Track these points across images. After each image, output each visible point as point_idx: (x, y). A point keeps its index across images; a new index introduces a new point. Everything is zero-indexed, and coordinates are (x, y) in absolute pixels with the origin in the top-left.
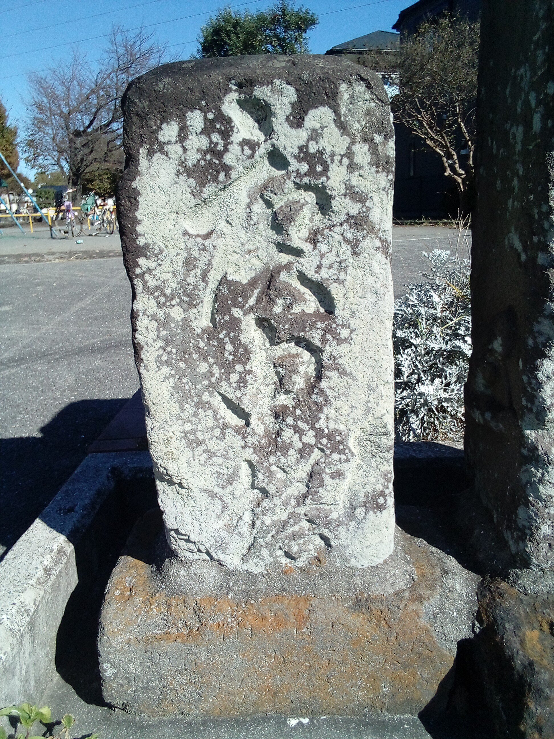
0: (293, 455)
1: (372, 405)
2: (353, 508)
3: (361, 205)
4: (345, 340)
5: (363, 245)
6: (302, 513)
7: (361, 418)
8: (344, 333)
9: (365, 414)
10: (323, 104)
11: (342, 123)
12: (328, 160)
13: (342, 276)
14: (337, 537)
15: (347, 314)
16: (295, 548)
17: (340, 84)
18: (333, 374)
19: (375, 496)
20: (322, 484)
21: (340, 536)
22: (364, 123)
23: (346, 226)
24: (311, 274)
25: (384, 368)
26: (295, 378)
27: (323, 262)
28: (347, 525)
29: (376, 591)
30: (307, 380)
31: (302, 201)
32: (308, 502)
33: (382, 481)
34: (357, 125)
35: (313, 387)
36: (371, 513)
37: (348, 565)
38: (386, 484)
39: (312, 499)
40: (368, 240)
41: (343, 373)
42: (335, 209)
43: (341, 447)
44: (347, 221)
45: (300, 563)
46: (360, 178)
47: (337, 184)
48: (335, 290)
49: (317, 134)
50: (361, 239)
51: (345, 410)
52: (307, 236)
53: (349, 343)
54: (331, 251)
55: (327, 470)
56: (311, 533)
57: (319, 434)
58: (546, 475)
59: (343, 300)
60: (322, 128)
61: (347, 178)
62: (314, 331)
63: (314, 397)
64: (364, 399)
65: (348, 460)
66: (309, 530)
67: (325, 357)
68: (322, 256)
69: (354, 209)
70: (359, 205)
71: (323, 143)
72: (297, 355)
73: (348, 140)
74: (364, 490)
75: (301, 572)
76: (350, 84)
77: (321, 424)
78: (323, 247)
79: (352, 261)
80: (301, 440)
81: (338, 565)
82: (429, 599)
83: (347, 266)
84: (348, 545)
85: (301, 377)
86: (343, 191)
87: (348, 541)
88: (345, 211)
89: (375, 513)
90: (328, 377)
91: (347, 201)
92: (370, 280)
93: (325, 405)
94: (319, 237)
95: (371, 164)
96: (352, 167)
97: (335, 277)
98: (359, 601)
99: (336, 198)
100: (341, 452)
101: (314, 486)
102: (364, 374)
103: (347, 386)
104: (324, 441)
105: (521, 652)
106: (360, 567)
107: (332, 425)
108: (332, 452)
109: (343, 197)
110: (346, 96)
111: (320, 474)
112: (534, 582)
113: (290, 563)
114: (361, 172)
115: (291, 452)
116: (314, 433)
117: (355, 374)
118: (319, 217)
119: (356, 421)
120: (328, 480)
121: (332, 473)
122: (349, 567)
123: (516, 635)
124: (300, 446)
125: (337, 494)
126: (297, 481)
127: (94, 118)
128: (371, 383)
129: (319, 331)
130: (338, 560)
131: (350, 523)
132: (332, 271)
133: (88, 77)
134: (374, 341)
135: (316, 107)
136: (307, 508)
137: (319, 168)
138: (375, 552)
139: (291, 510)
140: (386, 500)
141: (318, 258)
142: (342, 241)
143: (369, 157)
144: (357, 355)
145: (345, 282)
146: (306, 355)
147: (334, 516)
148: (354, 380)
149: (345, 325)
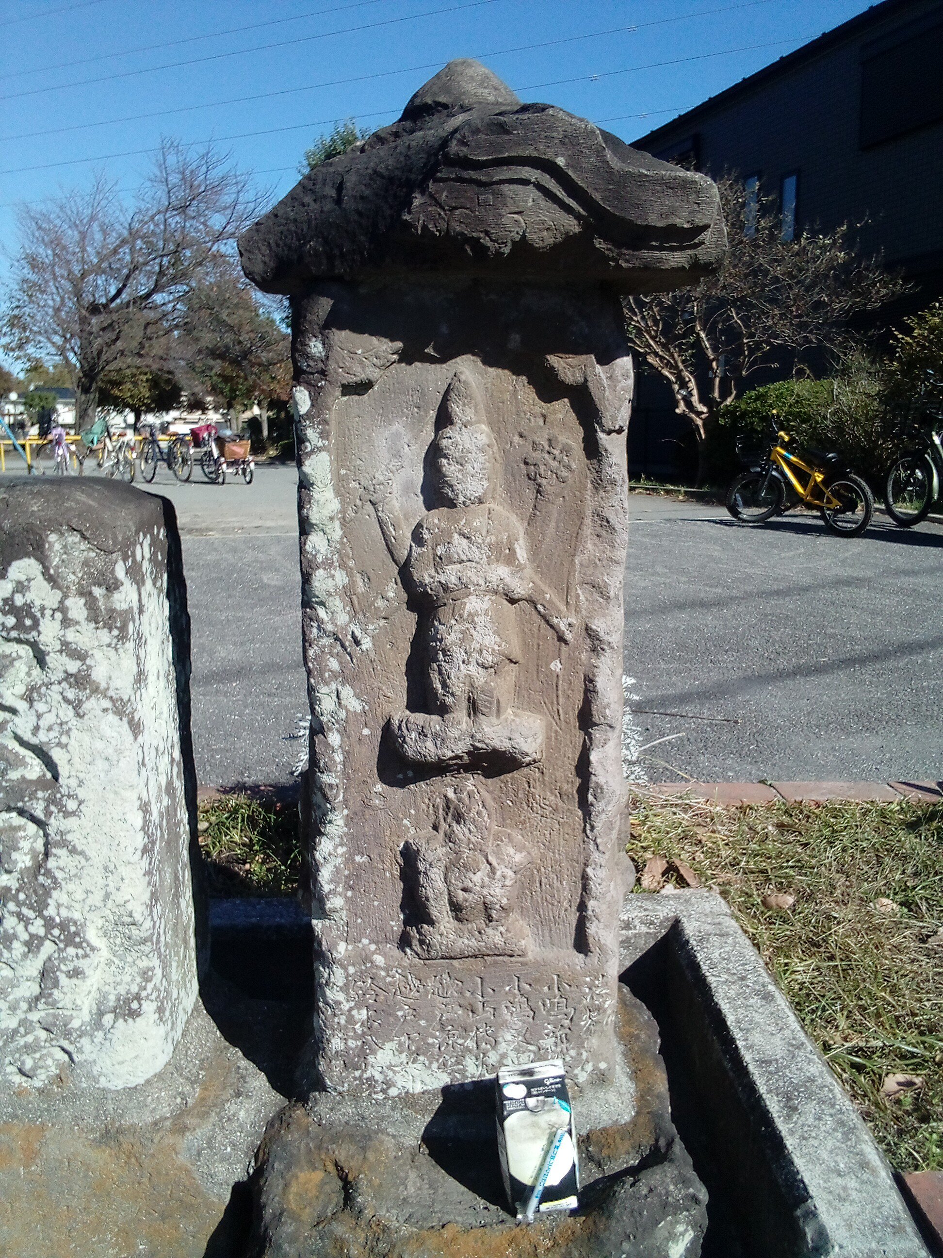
0: (18, 948)
1: (110, 889)
2: (101, 1014)
3: (80, 663)
4: (73, 813)
5: (87, 706)
6: (36, 1019)
7: (98, 904)
8: (71, 805)
9: (104, 901)
10: (28, 555)
11: (51, 576)
12: (38, 614)
13: (64, 739)
14: (80, 1050)
15: (73, 782)
16: (29, 1064)
17: (48, 536)
18: (62, 852)
19: (129, 999)
20: (56, 984)
21: (84, 1049)
22: (80, 575)
23: (64, 685)
24: (27, 736)
25: (122, 846)
26: (15, 855)
27: (41, 723)
28: (91, 1036)
29: (132, 1119)
30: (34, 857)
31: (14, 655)
32: (40, 1006)
33: (139, 980)
34: (72, 577)
35: (40, 866)
36: (121, 1021)
37: (97, 1086)
38: (144, 984)
39: (45, 1003)
40: (93, 700)
41: (73, 851)
42: (50, 665)
43: (77, 940)
44: (65, 679)
45: (38, 1083)
46: (78, 634)
47: (51, 640)
48: (57, 755)
49: (23, 587)
50: (84, 699)
51: (79, 895)
52: (23, 692)
53: (79, 817)
54: (50, 711)
55: (63, 967)
56: (47, 1044)
57: (49, 923)
58: (332, 976)
59: (67, 767)
60: (29, 580)
61: (62, 633)
62: (34, 802)
63: (41, 879)
64: (101, 882)
65: (86, 956)
66: (46, 1041)
67: (51, 831)
68: (39, 716)
69: (73, 666)
70: (79, 663)
71: (30, 596)
72: (19, 828)
73: (58, 594)
74: (116, 992)
75: (40, 1094)
76: (62, 534)
77: (51, 911)
78: (40, 707)
79: (75, 723)
80: (27, 930)
81: (84, 1085)
82: (195, 1129)
83: (70, 729)
84: (95, 1061)
85: (25, 854)
86: (58, 647)
87: (94, 1056)
88: (62, 669)
89: (126, 1021)
90: (55, 856)
91: (64, 659)
92: (99, 745)
93: (55, 889)
94: (35, 695)
95: (89, 619)
96: (66, 622)
97: (57, 740)
98: (107, 1131)
99: (51, 654)
100: (78, 946)
101: (46, 988)
102: (99, 852)
103: (79, 867)
104: (56, 932)
105: (277, 1199)
106: (114, 1088)
107: (64, 913)
108: (66, 946)
109: (58, 654)
110: (57, 547)
111: (54, 973)
112: (332, 1109)
113: (26, 1082)
114: (78, 627)
115: (16, 945)
116: (42, 922)
117: (87, 853)
118: (36, 671)
119: (93, 908)
120: (63, 979)
121: (69, 972)
122: (98, 1089)
123: (282, 1177)
124: (26, 937)
125: (77, 997)
126: (27, 980)
127: (124, 286)
128: (109, 864)
129: (41, 802)
130: (83, 1079)
131: (96, 1033)
132: (52, 734)
133: (117, 218)
134: (108, 815)
135: (21, 558)
136: (43, 1014)
137: (28, 622)
138: (131, 1069)
139: (23, 1016)
140: (140, 1005)
141: (35, 719)
142: (62, 702)
143: (86, 613)
144: (88, 830)
145: (69, 747)
146: (32, 828)
147: (75, 1024)
148: (87, 859)
149: (73, 796)
